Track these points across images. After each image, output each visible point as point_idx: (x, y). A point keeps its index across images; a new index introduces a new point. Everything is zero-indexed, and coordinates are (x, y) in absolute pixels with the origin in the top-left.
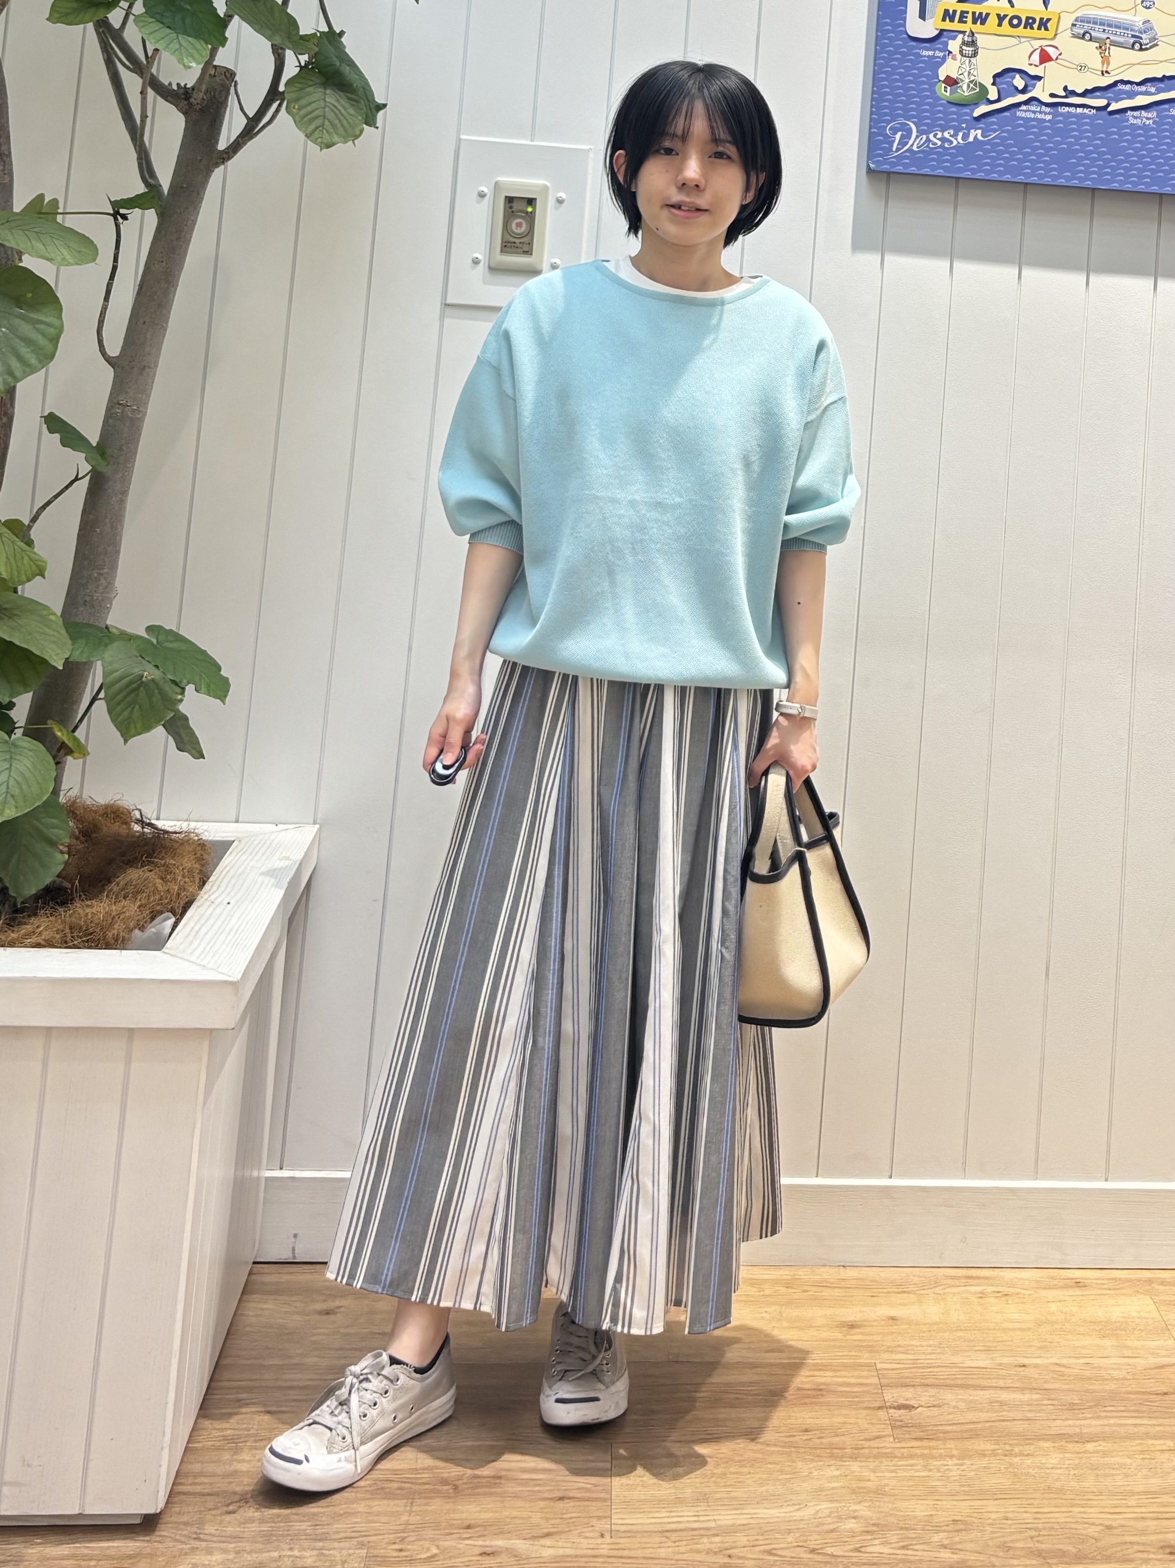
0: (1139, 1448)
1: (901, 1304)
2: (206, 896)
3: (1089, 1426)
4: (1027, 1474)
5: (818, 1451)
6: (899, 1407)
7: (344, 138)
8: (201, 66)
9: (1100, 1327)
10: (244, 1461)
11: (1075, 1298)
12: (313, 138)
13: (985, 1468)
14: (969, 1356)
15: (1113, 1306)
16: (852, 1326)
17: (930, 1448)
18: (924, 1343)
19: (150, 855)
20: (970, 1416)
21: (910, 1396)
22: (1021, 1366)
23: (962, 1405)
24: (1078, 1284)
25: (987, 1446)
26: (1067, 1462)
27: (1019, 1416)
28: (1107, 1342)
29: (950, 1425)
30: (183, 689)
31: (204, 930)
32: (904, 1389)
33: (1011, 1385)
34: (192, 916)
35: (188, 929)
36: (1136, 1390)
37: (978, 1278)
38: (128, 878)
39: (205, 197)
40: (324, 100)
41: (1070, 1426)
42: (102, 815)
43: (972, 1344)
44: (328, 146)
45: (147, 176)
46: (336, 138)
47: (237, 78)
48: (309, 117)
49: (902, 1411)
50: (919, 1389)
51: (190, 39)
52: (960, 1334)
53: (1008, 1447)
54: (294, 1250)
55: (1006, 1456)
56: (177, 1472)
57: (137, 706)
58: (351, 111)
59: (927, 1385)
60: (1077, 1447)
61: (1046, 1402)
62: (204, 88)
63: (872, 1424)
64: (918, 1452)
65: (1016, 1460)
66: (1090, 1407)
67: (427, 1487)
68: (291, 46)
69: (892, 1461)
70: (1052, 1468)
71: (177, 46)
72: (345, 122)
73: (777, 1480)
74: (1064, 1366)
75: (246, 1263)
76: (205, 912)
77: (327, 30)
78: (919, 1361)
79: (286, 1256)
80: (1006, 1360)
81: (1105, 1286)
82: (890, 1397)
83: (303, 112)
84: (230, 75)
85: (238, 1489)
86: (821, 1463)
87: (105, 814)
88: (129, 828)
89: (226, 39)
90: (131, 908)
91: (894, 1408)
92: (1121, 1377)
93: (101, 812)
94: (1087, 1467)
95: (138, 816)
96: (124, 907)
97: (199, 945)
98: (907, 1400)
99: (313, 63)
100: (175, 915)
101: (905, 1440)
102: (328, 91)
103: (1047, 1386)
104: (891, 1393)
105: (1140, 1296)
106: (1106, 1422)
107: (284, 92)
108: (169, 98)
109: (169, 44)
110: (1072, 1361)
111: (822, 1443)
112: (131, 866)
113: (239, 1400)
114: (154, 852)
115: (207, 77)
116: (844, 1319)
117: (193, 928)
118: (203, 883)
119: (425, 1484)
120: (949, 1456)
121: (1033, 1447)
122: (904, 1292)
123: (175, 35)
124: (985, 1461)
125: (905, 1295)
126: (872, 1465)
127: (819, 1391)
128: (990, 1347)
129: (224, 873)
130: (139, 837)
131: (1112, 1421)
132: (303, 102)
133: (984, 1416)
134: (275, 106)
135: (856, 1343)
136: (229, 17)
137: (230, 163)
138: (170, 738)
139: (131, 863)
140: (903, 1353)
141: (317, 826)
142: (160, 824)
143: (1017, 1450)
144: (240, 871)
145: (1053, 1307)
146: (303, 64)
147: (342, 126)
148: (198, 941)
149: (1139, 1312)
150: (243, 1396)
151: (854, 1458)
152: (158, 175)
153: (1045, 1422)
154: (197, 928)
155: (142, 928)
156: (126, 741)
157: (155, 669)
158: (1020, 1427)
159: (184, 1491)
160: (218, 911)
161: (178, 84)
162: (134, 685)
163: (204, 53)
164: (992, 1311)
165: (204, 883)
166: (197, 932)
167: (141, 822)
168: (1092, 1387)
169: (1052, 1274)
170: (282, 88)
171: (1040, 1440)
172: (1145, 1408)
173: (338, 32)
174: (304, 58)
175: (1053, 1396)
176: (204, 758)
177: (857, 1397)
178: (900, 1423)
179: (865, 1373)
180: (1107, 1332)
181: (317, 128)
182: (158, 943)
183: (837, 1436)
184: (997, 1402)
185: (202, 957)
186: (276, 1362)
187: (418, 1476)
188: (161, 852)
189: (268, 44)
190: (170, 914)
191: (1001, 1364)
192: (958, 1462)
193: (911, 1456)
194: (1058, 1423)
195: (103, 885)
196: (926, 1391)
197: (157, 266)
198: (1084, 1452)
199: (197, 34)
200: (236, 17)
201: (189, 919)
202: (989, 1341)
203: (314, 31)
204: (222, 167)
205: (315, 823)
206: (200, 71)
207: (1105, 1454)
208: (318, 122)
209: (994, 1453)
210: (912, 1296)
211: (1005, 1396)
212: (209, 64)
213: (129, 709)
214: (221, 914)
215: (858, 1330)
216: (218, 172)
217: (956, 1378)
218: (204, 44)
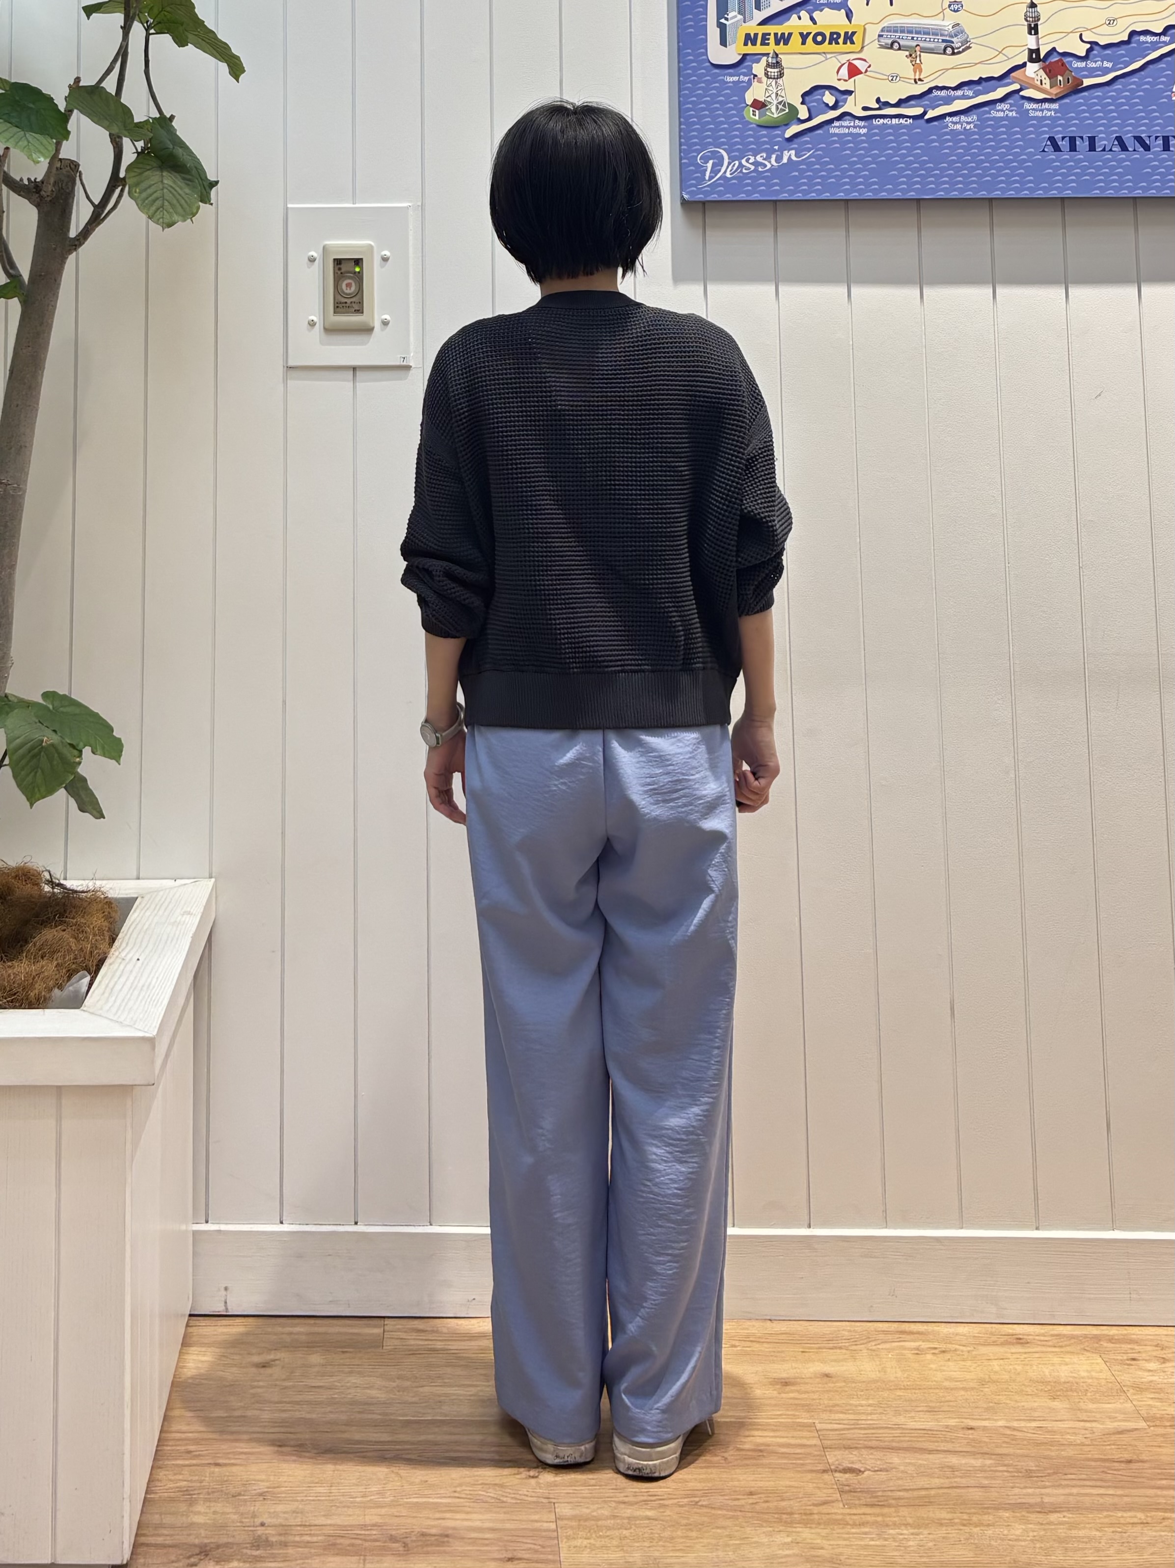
0: (1106, 1520)
1: (835, 1361)
2: (117, 953)
3: (1048, 1495)
4: (990, 1545)
5: (766, 1516)
6: (846, 1471)
7: (183, 216)
8: (48, 160)
9: (1049, 1388)
10: (199, 1513)
11: (1018, 1356)
12: (155, 219)
13: (944, 1538)
14: (912, 1417)
15: (1060, 1364)
16: (786, 1383)
17: (883, 1515)
18: (864, 1402)
19: (62, 915)
20: (922, 1482)
21: (855, 1458)
22: (969, 1429)
23: (910, 1469)
24: (1020, 1341)
25: (944, 1515)
26: (1031, 1534)
27: (971, 1482)
28: (1056, 1404)
29: (899, 1491)
30: (81, 752)
31: (118, 987)
32: (847, 1452)
33: (961, 1449)
34: (106, 974)
35: (103, 986)
36: (1096, 1456)
37: (911, 1333)
38: (44, 939)
39: (62, 283)
40: (162, 182)
41: (1029, 1495)
42: (13, 878)
43: (914, 1404)
44: (170, 225)
45: (8, 267)
46: (176, 217)
47: (80, 169)
48: (150, 199)
49: (847, 1476)
50: (864, 1452)
51: (36, 135)
52: (899, 1393)
53: (965, 1517)
54: (226, 1303)
55: (964, 1525)
56: (139, 1523)
57: (40, 771)
58: (187, 191)
59: (872, 1448)
60: (1041, 1518)
61: (1001, 1468)
62: (52, 181)
63: (819, 1488)
64: (869, 1518)
65: (976, 1530)
66: (1049, 1475)
67: (378, 1544)
68: (127, 134)
69: (843, 1528)
70: (1016, 1540)
71: (26, 143)
72: (183, 202)
73: (728, 1545)
74: (1014, 1429)
75: (184, 1315)
76: (117, 970)
77: (158, 116)
78: (860, 1422)
79: (219, 1309)
80: (952, 1422)
81: (1050, 1343)
82: (834, 1459)
83: (144, 195)
84: (73, 166)
85: (197, 1541)
86: (771, 1529)
87: (16, 877)
88: (41, 889)
89: (69, 133)
90: (49, 967)
91: (840, 1472)
92: (1079, 1442)
93: (13, 874)
94: (1054, 1540)
95: (48, 877)
96: (42, 967)
97: (115, 1001)
98: (853, 1463)
99: (148, 148)
100: (90, 974)
101: (855, 1506)
102: (165, 174)
103: (999, 1451)
104: (835, 1456)
105: (1088, 1354)
106: (1067, 1491)
107: (124, 178)
108: (22, 193)
109: (17, 143)
110: (1023, 1424)
111: (768, 1508)
112: (45, 927)
113: (189, 1452)
114: (65, 911)
115: (54, 171)
116: (775, 1375)
117: (107, 986)
118: (113, 940)
119: (376, 1540)
120: (904, 1524)
121: (991, 1517)
122: (835, 1348)
123: (22, 133)
124: (943, 1531)
125: (838, 1351)
126: (824, 1532)
127: (760, 1452)
128: (934, 1407)
129: (131, 929)
130: (50, 898)
131: (1075, 1491)
132: (144, 185)
133: (936, 1482)
134: (118, 191)
135: (791, 1401)
136: (69, 112)
137: (80, 250)
138: (72, 802)
139: (45, 923)
140: (842, 1413)
141: (213, 880)
142: (69, 884)
143: (975, 1519)
144: (145, 927)
145: (996, 1365)
146: (139, 150)
147: (181, 205)
148: (114, 998)
149: (1087, 1371)
150: (192, 1448)
151: (806, 1524)
152: (18, 265)
153: (1003, 1490)
154: (111, 985)
155: (61, 987)
156: (32, 805)
157: (54, 733)
158: (976, 1494)
159: (146, 1542)
160: (129, 967)
161: (29, 179)
162: (36, 750)
163: (50, 149)
164: (931, 1369)
165: (114, 942)
166: (112, 989)
167: (51, 882)
168: (1047, 1453)
169: (990, 1330)
170: (122, 174)
171: (998, 1509)
172: (1109, 1477)
173: (168, 116)
174: (140, 144)
175: (1006, 1462)
176: (104, 818)
177: (799, 1459)
178: (847, 1488)
179: (805, 1434)
180: (1058, 1393)
181: (158, 209)
182: (76, 1002)
183: (783, 1500)
184: (949, 1467)
185: (120, 1012)
186: (221, 1413)
187: (367, 1533)
188: (71, 912)
189: (108, 133)
190: (86, 972)
191: (947, 1427)
192: (912, 1531)
193: (863, 1524)
194: (1017, 1491)
195: (21, 946)
196: (872, 1454)
197: (24, 351)
198: (1048, 1524)
199: (43, 130)
200: (75, 111)
201: (103, 978)
202: (931, 1401)
203: (146, 118)
204: (74, 253)
205: (211, 877)
206: (47, 165)
207: (1073, 1526)
208: (158, 203)
209: (951, 1523)
210: (844, 1351)
211: (954, 1460)
212: (55, 158)
213: (33, 774)
214: (131, 971)
215: (793, 1388)
216: (72, 258)
217: (902, 1441)
218: (49, 140)
